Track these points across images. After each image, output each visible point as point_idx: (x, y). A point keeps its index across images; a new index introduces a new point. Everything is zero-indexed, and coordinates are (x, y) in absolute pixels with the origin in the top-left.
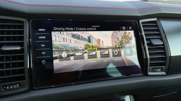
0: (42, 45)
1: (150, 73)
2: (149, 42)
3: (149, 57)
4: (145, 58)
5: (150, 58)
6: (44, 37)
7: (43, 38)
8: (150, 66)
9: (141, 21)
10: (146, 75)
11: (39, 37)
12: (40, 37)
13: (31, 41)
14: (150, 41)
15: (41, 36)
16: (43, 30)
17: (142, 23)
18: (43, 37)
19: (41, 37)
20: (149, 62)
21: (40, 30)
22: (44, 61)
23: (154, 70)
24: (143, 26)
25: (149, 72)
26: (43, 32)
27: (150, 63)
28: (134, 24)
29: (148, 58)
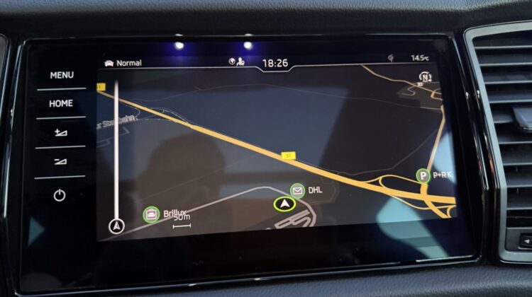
0: (57, 131)
1: (508, 256)
2: (504, 120)
3: (503, 183)
4: (488, 188)
5: (510, 191)
6: (68, 103)
7: (64, 105)
8: (510, 223)
9: (470, 34)
10: (492, 260)
11: (51, 103)
12: (53, 104)
13: (12, 115)
14: (513, 116)
15: (56, 100)
16: (66, 75)
17: (477, 41)
18: (62, 103)
19: (58, 103)
20: (504, 208)
21: (55, 75)
22: (60, 191)
23: (528, 241)
24: (479, 53)
25: (507, 250)
26: (64, 82)
27: (509, 213)
28: (440, 45)
29: (499, 191)
